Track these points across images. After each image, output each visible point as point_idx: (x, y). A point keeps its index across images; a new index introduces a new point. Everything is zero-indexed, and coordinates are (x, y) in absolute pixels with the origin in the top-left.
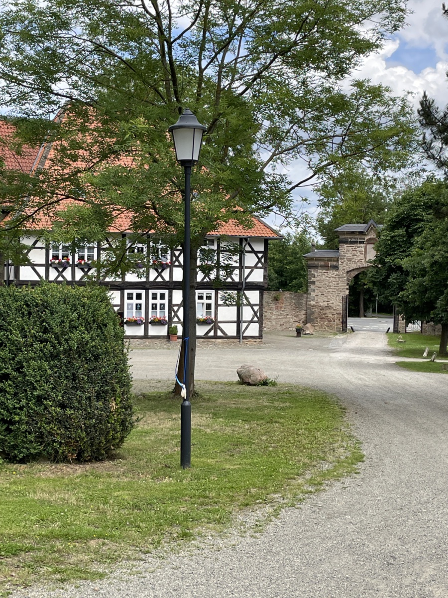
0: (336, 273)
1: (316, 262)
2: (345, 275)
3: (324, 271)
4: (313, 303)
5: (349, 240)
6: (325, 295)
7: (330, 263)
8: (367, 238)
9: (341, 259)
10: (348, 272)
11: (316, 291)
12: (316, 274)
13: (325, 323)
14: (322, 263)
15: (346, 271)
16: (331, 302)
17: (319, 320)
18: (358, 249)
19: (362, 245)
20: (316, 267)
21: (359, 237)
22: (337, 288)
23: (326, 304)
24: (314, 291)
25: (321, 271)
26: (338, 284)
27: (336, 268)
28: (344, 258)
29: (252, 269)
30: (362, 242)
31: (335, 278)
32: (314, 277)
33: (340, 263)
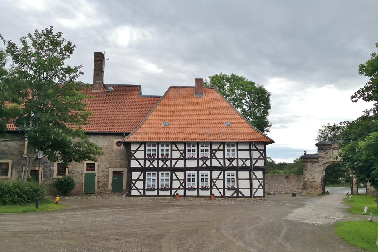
0: (317, 165)
1: (307, 160)
2: (322, 166)
3: (311, 164)
4: (306, 180)
5: (323, 148)
6: (312, 175)
7: (314, 160)
8: (332, 147)
9: (319, 158)
10: (324, 164)
11: (308, 174)
12: (307, 165)
13: (313, 189)
14: (310, 160)
15: (323, 164)
16: (316, 179)
17: (309, 188)
18: (328, 153)
19: (330, 151)
20: (307, 162)
21: (328, 147)
22: (318, 172)
23: (313, 180)
24: (306, 174)
25: (309, 164)
26: (319, 170)
27: (317, 162)
28: (321, 158)
29: (257, 159)
30: (331, 149)
31: (317, 167)
32: (306, 167)
33: (319, 160)
